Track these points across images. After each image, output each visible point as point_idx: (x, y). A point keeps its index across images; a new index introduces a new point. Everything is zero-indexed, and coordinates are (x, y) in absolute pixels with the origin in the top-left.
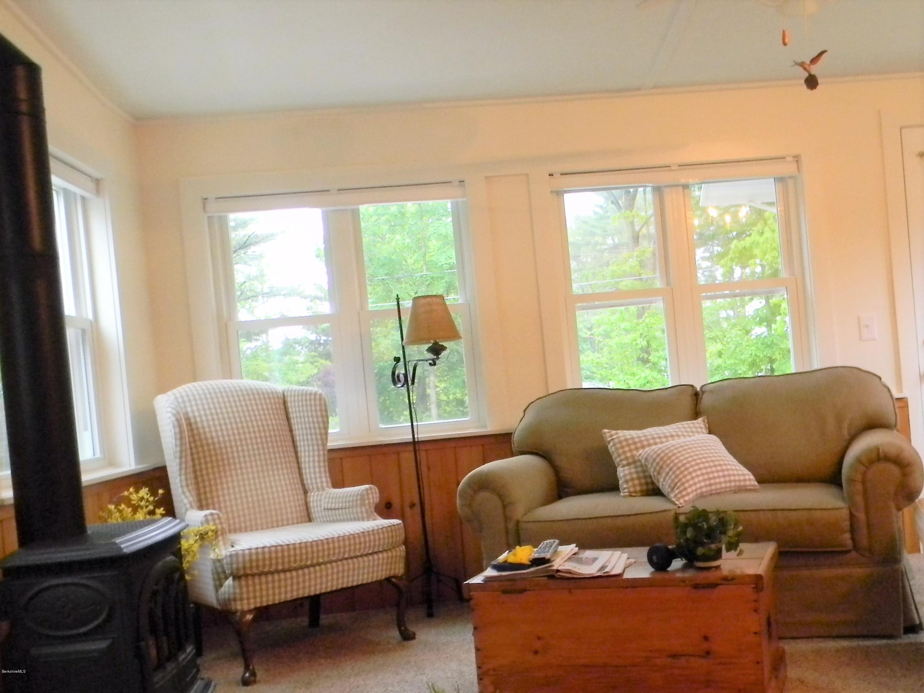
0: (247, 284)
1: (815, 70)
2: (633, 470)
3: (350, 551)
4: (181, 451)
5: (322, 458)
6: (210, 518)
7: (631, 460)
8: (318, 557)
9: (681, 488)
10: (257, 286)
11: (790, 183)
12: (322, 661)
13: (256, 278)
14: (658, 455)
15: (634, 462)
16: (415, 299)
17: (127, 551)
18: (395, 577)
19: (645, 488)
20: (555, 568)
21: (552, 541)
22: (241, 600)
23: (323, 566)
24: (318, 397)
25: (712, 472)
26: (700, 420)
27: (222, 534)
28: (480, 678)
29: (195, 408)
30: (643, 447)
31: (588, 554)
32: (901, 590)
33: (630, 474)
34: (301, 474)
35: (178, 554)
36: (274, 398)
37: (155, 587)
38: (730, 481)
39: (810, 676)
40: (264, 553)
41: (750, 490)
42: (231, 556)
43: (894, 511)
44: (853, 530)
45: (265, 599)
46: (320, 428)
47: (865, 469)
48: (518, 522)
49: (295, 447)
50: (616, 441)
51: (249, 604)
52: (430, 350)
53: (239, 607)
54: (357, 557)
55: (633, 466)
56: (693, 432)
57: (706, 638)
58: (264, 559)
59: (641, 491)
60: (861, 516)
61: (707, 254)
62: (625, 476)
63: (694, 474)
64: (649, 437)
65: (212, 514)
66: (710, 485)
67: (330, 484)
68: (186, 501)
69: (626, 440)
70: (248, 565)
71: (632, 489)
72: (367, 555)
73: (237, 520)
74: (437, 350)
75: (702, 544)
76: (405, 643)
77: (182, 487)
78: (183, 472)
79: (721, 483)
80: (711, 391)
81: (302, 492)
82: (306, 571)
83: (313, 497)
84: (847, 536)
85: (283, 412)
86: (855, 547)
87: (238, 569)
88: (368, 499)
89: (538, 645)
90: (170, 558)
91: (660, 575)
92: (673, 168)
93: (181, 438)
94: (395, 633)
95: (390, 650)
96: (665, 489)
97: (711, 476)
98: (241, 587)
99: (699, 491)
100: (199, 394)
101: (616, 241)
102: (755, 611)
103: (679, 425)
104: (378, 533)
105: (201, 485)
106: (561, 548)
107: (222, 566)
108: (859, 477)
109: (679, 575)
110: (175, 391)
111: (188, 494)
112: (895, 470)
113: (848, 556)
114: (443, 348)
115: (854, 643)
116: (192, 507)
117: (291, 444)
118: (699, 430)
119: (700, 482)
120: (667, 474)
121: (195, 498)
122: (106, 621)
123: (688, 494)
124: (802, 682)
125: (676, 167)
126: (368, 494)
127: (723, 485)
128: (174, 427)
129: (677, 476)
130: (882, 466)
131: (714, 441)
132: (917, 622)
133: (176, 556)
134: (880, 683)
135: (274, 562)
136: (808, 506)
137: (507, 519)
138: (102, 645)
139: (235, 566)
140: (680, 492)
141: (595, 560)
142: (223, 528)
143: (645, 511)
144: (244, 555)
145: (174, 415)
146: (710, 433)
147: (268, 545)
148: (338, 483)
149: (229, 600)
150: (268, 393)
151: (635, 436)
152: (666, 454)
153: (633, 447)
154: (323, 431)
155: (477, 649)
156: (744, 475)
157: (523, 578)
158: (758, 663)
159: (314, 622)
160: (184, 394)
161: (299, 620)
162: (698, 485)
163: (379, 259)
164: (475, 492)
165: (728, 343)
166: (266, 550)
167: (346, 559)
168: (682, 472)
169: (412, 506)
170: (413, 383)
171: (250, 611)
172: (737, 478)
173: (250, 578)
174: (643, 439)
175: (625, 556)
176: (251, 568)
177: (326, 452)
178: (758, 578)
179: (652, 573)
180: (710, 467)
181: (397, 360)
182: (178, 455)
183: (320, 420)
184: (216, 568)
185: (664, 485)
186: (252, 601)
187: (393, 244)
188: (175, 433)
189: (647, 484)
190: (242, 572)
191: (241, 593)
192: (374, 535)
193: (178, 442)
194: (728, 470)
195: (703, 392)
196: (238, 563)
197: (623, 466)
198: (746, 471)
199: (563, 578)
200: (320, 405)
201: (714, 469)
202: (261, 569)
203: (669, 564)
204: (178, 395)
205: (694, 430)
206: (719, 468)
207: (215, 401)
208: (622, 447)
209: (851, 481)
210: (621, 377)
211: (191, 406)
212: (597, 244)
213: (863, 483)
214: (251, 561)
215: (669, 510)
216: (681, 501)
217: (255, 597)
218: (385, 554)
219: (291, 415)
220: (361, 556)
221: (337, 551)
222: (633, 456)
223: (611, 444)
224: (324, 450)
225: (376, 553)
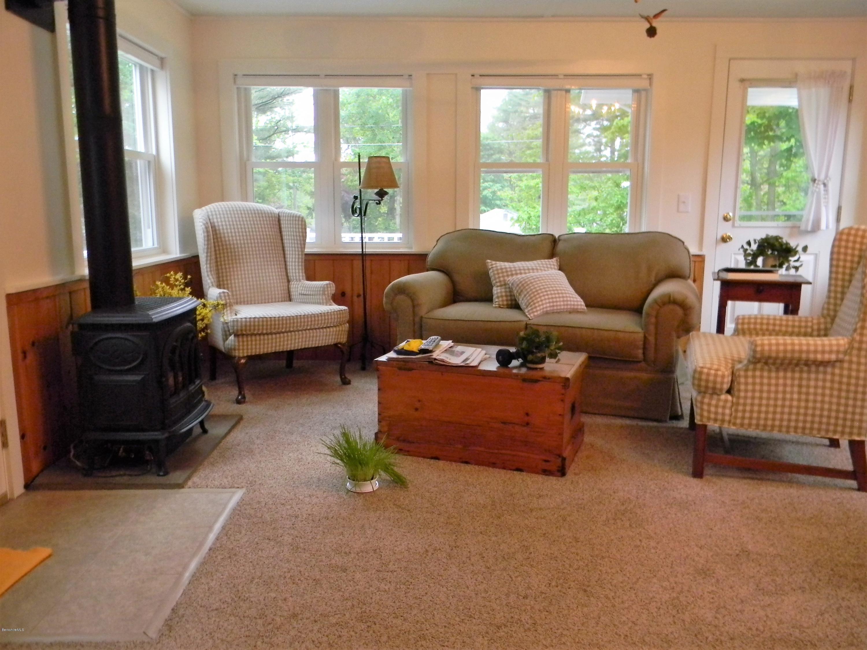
0: (282, 122)
1: (655, 23)
2: (503, 290)
3: (311, 325)
4: (208, 248)
5: (300, 260)
6: (222, 295)
7: (503, 283)
8: (290, 327)
9: (533, 306)
10: (289, 124)
11: (643, 94)
12: (289, 393)
13: (288, 118)
14: (521, 282)
15: (505, 285)
16: (370, 158)
17: (155, 320)
18: (340, 343)
19: (510, 302)
20: (434, 357)
21: (436, 337)
22: (239, 350)
23: (293, 333)
24: (300, 219)
25: (556, 298)
26: (555, 259)
27: (230, 306)
28: (380, 421)
29: (219, 220)
30: (512, 275)
31: (459, 348)
32: (671, 392)
33: (501, 292)
34: (286, 269)
35: (194, 322)
36: (272, 217)
37: (175, 344)
38: (567, 305)
39: (599, 442)
40: (254, 322)
41: (581, 312)
42: (233, 321)
43: (675, 338)
44: (645, 348)
45: (254, 351)
46: (300, 240)
47: (658, 307)
48: (422, 317)
49: (284, 250)
50: (495, 269)
51: (243, 353)
52: (377, 194)
53: (237, 354)
54: (316, 329)
55: (504, 287)
56: (547, 267)
57: (527, 414)
58: (254, 326)
59: (507, 305)
60: (652, 339)
61: (598, 126)
62: (497, 293)
63: (543, 298)
64: (517, 268)
65: (224, 293)
66: (553, 306)
67: (304, 278)
68: (209, 281)
69: (502, 269)
70: (244, 328)
71: (501, 303)
72: (322, 328)
73: (242, 296)
74: (382, 194)
75: (532, 353)
76: (344, 386)
77: (207, 271)
78: (208, 262)
79: (561, 305)
80: (565, 240)
81: (286, 281)
82: (282, 335)
83: (294, 285)
84: (640, 351)
85: (277, 227)
86: (645, 360)
87: (237, 330)
88: (328, 291)
89: (418, 405)
90: (189, 324)
91: (503, 370)
92: (560, 77)
93: (208, 240)
94: (338, 379)
95: (333, 390)
96: (523, 306)
97: (555, 300)
98: (239, 342)
99: (545, 310)
100: (223, 211)
101: (536, 111)
102: (562, 400)
103: (539, 261)
104: (331, 315)
105: (220, 271)
106: (442, 342)
107: (228, 327)
108: (654, 313)
109: (515, 371)
110: (207, 207)
111: (211, 277)
112: (679, 311)
113: (639, 365)
114: (386, 193)
115: (634, 422)
116: (213, 285)
117: (281, 248)
118: (552, 266)
119: (546, 303)
120: (525, 296)
121: (215, 280)
122: (142, 363)
123: (537, 311)
124: (592, 446)
125: (562, 77)
126: (327, 288)
127: (562, 307)
128: (204, 232)
129: (531, 298)
130: (671, 307)
131: (562, 277)
132: (680, 414)
133: (192, 323)
134: (644, 453)
135: (261, 327)
136: (617, 328)
137: (414, 314)
138: (138, 378)
139: (235, 328)
140: (532, 309)
141: (463, 353)
142: (230, 302)
143: (506, 319)
144: (241, 322)
145: (204, 224)
146: (560, 269)
147: (258, 316)
148: (310, 277)
149: (231, 349)
150: (268, 213)
151: (508, 267)
152: (526, 282)
153: (505, 274)
154: (302, 242)
155: (379, 403)
156: (577, 301)
157: (412, 361)
158: (559, 434)
159: (289, 365)
160: (213, 210)
161: (281, 362)
162: (545, 306)
163: (370, 112)
164: (396, 295)
165: (602, 192)
166: (256, 320)
167: (309, 330)
168: (535, 296)
169: (359, 296)
170: (365, 215)
171: (243, 357)
172: (572, 303)
173: (245, 336)
174: (513, 269)
175: (484, 352)
176: (246, 330)
177: (304, 256)
178: (567, 379)
179: (498, 368)
180: (555, 294)
181: (356, 198)
182: (206, 251)
183: (301, 234)
184: (224, 328)
185: (522, 303)
186: (245, 351)
187: (381, 101)
188: (204, 237)
189: (511, 300)
190: (240, 333)
191: (239, 346)
192: (328, 316)
193: (206, 243)
194: (567, 297)
195: (559, 240)
196: (237, 326)
197: (497, 287)
198: (579, 299)
199: (437, 364)
200: (302, 225)
201: (557, 296)
202: (252, 331)
203: (510, 362)
204: (209, 210)
205: (549, 266)
206: (561, 295)
207: (233, 216)
208: (498, 274)
209: (648, 315)
210: (526, 208)
211: (217, 218)
212: (522, 112)
213: (656, 317)
214: (246, 326)
215: (522, 321)
216: (532, 315)
217: (247, 349)
218: (335, 329)
219: (283, 230)
220: (319, 328)
221: (302, 324)
222: (504, 280)
223: (491, 271)
224: (302, 255)
225: (329, 327)
